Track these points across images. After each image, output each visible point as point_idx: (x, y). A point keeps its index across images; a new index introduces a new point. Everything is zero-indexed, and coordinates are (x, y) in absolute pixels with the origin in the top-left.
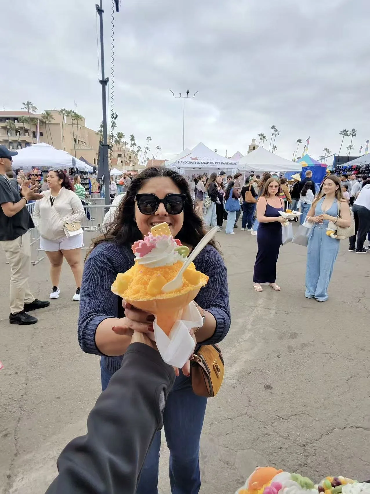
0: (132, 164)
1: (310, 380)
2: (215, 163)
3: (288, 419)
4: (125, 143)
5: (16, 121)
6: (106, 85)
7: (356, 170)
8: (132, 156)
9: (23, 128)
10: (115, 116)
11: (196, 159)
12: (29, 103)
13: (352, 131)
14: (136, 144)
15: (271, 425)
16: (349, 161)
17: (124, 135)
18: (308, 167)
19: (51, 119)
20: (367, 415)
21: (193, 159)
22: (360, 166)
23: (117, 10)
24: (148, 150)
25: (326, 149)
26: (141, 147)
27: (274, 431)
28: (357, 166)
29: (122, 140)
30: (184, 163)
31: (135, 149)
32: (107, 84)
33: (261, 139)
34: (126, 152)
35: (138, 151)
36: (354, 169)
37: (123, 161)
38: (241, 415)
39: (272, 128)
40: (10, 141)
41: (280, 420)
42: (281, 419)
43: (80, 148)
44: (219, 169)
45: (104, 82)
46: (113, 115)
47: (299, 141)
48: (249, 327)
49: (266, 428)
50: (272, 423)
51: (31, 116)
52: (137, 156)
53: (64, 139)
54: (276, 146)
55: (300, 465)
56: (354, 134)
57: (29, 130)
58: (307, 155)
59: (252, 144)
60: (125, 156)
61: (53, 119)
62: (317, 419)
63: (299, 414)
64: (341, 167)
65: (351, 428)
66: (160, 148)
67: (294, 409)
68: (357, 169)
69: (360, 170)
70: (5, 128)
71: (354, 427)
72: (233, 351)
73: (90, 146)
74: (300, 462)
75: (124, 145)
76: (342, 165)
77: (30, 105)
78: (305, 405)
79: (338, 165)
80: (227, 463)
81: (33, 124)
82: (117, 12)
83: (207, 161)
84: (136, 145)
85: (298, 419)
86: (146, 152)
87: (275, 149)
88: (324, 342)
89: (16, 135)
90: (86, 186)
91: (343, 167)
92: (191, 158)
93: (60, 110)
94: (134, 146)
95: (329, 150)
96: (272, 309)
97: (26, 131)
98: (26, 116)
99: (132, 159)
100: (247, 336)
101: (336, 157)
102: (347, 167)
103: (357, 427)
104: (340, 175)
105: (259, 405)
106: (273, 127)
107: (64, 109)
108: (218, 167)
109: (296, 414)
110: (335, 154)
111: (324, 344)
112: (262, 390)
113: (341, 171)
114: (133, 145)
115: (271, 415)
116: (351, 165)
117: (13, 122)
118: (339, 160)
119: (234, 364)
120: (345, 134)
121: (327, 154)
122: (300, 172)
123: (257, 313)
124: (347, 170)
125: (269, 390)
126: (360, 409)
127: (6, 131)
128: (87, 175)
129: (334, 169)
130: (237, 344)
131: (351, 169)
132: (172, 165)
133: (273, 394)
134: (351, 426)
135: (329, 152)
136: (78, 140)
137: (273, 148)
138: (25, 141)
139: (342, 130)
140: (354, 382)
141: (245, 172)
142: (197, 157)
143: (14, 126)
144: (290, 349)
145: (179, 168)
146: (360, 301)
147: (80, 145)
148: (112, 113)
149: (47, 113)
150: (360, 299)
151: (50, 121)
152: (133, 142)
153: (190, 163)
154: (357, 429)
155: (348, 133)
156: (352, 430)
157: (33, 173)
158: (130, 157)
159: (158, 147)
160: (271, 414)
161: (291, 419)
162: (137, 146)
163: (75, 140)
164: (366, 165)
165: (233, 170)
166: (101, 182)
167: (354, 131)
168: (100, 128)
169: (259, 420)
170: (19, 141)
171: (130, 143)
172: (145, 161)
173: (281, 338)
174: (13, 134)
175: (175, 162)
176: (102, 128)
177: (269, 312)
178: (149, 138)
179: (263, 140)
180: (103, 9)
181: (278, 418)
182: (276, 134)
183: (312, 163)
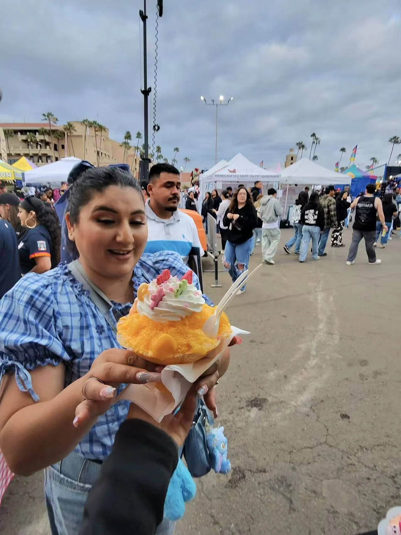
2: (255, 176)
3: (371, 450)
5: (37, 133)
6: (148, 95)
9: (44, 141)
10: (156, 128)
11: (234, 171)
12: (49, 115)
14: (163, 156)
15: (355, 455)
18: (355, 178)
19: (73, 131)
21: (231, 172)
23: (161, 14)
24: (175, 162)
25: (373, 159)
26: (167, 159)
27: (358, 461)
30: (222, 176)
32: (150, 94)
33: (300, 148)
38: (321, 444)
39: (312, 136)
40: (31, 154)
42: (364, 449)
43: (103, 161)
45: (146, 92)
46: (154, 127)
47: (343, 150)
48: (314, 353)
49: (350, 458)
50: (356, 453)
51: (52, 128)
53: (87, 152)
54: (316, 156)
55: (392, 497)
57: (50, 143)
58: (354, 165)
59: (289, 154)
61: (75, 130)
63: (383, 444)
66: (188, 160)
67: (376, 439)
70: (25, 141)
72: (300, 378)
73: (114, 159)
74: (392, 494)
77: (50, 117)
78: (388, 436)
79: (390, 177)
80: (314, 492)
81: (55, 137)
82: (161, 17)
83: (246, 174)
84: (162, 158)
85: (383, 450)
87: (315, 159)
89: (37, 148)
91: (397, 178)
93: (81, 120)
95: (377, 159)
96: (335, 334)
97: (47, 144)
98: (48, 128)
100: (313, 362)
101: (388, 167)
105: (338, 434)
106: (314, 135)
107: (87, 120)
109: (379, 445)
110: (385, 165)
112: (339, 419)
114: (160, 157)
117: (34, 135)
118: (391, 170)
119: (305, 391)
120: (395, 141)
121: (375, 164)
122: (350, 184)
123: (319, 338)
125: (346, 420)
127: (27, 145)
129: (387, 182)
130: (303, 370)
132: (208, 179)
133: (351, 423)
135: (376, 161)
136: (102, 153)
137: (313, 158)
138: (46, 154)
139: (392, 137)
141: (288, 185)
143: (35, 138)
144: (362, 376)
145: (216, 182)
147: (104, 158)
148: (154, 125)
149: (69, 124)
151: (72, 133)
152: (159, 154)
153: (228, 176)
155: (399, 140)
157: (63, 189)
159: (186, 158)
160: (353, 444)
161: (375, 450)
162: (164, 158)
163: (98, 152)
165: (274, 183)
168: (125, 139)
169: (340, 449)
170: (40, 154)
173: (350, 365)
174: (33, 148)
175: (211, 176)
177: (333, 337)
178: (177, 149)
179: (302, 149)
180: (147, 15)
181: (360, 448)
182: (317, 143)
183: (359, 175)
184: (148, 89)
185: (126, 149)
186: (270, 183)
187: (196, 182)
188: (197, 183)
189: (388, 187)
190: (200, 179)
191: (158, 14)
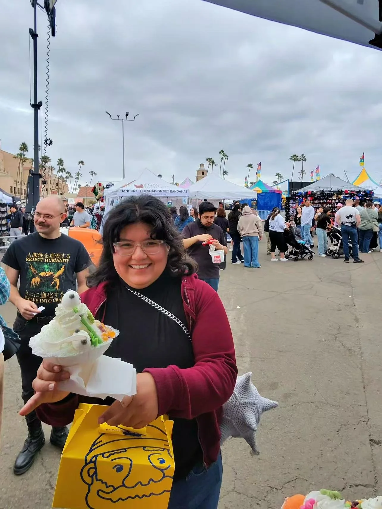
0: (60, 192)
1: (299, 437)
2: (163, 191)
3: (282, 489)
4: (51, 168)
6: (39, 109)
7: (311, 197)
8: (59, 183)
10: (48, 142)
11: (141, 186)
13: (301, 156)
14: (65, 169)
15: (264, 500)
16: (304, 187)
17: (50, 159)
18: (262, 193)
20: (364, 470)
21: (138, 187)
22: (315, 192)
23: (53, 34)
24: (80, 176)
25: (278, 174)
26: (71, 173)
27: (268, 506)
28: (312, 192)
29: (48, 165)
30: (127, 191)
31: (64, 175)
32: (41, 108)
33: (210, 164)
34: (53, 178)
35: (67, 177)
36: (310, 195)
37: (49, 190)
38: (228, 493)
39: (220, 153)
41: (273, 491)
42: (274, 489)
44: (167, 197)
45: (37, 106)
46: (46, 141)
47: (250, 166)
49: (259, 504)
50: (265, 497)
52: (66, 183)
54: (226, 171)
56: (304, 159)
58: (260, 181)
59: (200, 169)
60: (51, 184)
62: (313, 483)
63: (293, 480)
64: (296, 193)
65: (350, 488)
66: (94, 174)
67: (286, 475)
68: (312, 195)
69: (315, 196)
71: (353, 485)
73: (6, 172)
75: (50, 170)
76: (297, 191)
78: (298, 468)
79: (293, 191)
82: (53, 37)
83: (154, 189)
84: (65, 171)
85: (293, 487)
86: (77, 178)
87: (225, 174)
88: (307, 390)
90: (3, 221)
91: (298, 193)
92: (135, 185)
94: (62, 172)
95: (281, 175)
96: (246, 357)
99: (60, 186)
101: (290, 182)
102: (302, 193)
103: (357, 486)
104: (297, 201)
105: (247, 477)
106: (222, 152)
108: (167, 195)
109: (289, 481)
110: (288, 180)
111: (308, 392)
112: (249, 457)
113: (296, 198)
114: (61, 170)
115: (263, 487)
116: (306, 191)
118: (293, 185)
120: (295, 159)
121: (280, 179)
122: (256, 199)
124: (302, 196)
126: (356, 463)
128: (5, 208)
129: (290, 196)
131: (306, 195)
132: (113, 195)
133: (261, 460)
134: (350, 484)
135: (281, 177)
137: (223, 173)
139: (292, 155)
140: (345, 432)
141: (197, 200)
142: (142, 185)
145: (122, 198)
146: (337, 339)
148: (46, 139)
150: (337, 336)
152: (61, 167)
153: (134, 191)
154: (357, 488)
155: (298, 158)
156: (352, 489)
158: (57, 185)
159: (92, 172)
160: (262, 485)
161: (285, 488)
162: (66, 171)
164: (320, 191)
165: (183, 198)
166: (29, 216)
167: (304, 157)
168: (20, 151)
169: (249, 495)
171: (57, 168)
172: (76, 188)
175: (117, 191)
176: (21, 151)
177: (243, 361)
178: (81, 163)
179: (212, 164)
180: (37, 33)
181: (270, 489)
182: (225, 159)
183: (266, 190)
184: (39, 103)
185: (21, 161)
186: (179, 198)
187: (100, 198)
188: (102, 199)
189: (291, 201)
190: (105, 194)
191: (50, 33)
